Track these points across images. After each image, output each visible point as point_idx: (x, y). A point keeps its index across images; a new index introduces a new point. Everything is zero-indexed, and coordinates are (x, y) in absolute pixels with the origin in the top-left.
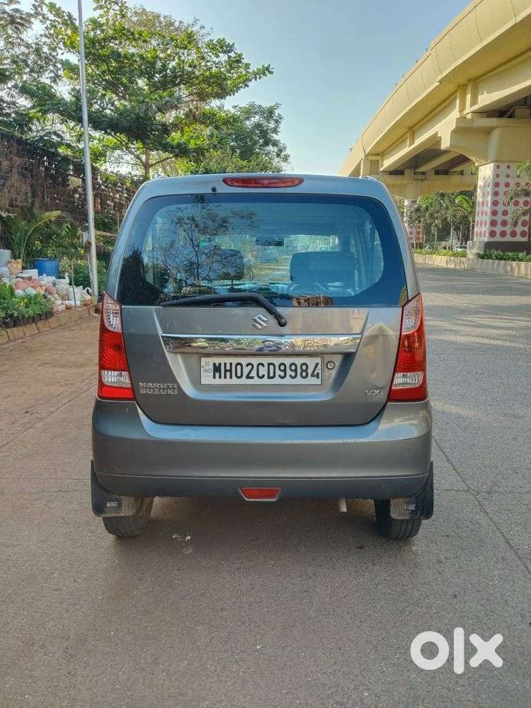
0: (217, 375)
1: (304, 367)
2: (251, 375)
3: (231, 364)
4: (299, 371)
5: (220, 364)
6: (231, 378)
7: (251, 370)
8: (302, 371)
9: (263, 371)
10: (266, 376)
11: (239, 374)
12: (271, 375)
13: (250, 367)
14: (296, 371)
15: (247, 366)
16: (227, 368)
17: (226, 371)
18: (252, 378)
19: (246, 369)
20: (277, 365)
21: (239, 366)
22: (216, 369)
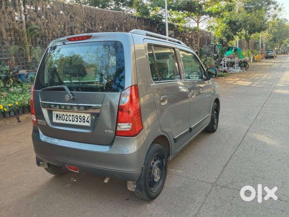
0: (57, 118)
1: (84, 118)
2: (67, 120)
3: (61, 114)
4: (82, 119)
5: (58, 114)
6: (61, 120)
7: (67, 117)
8: (83, 119)
9: (71, 118)
10: (72, 120)
11: (63, 119)
12: (73, 120)
13: (67, 116)
14: (81, 119)
15: (66, 116)
16: (60, 116)
17: (60, 117)
18: (67, 121)
19: (66, 117)
20: (75, 116)
21: (63, 116)
22: (57, 116)
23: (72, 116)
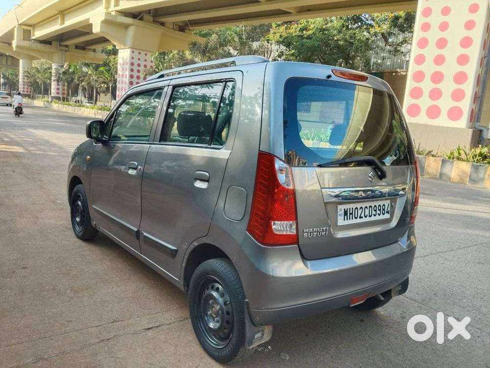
0: (346, 217)
1: (384, 207)
3: (352, 209)
4: (382, 210)
5: (347, 209)
6: (352, 219)
7: (362, 211)
9: (367, 212)
10: (368, 215)
11: (356, 216)
12: (370, 214)
14: (380, 210)
15: (360, 209)
16: (351, 212)
17: (350, 214)
18: (362, 217)
19: (360, 211)
20: (373, 207)
21: (356, 210)
22: (346, 213)
23: (368, 208)
